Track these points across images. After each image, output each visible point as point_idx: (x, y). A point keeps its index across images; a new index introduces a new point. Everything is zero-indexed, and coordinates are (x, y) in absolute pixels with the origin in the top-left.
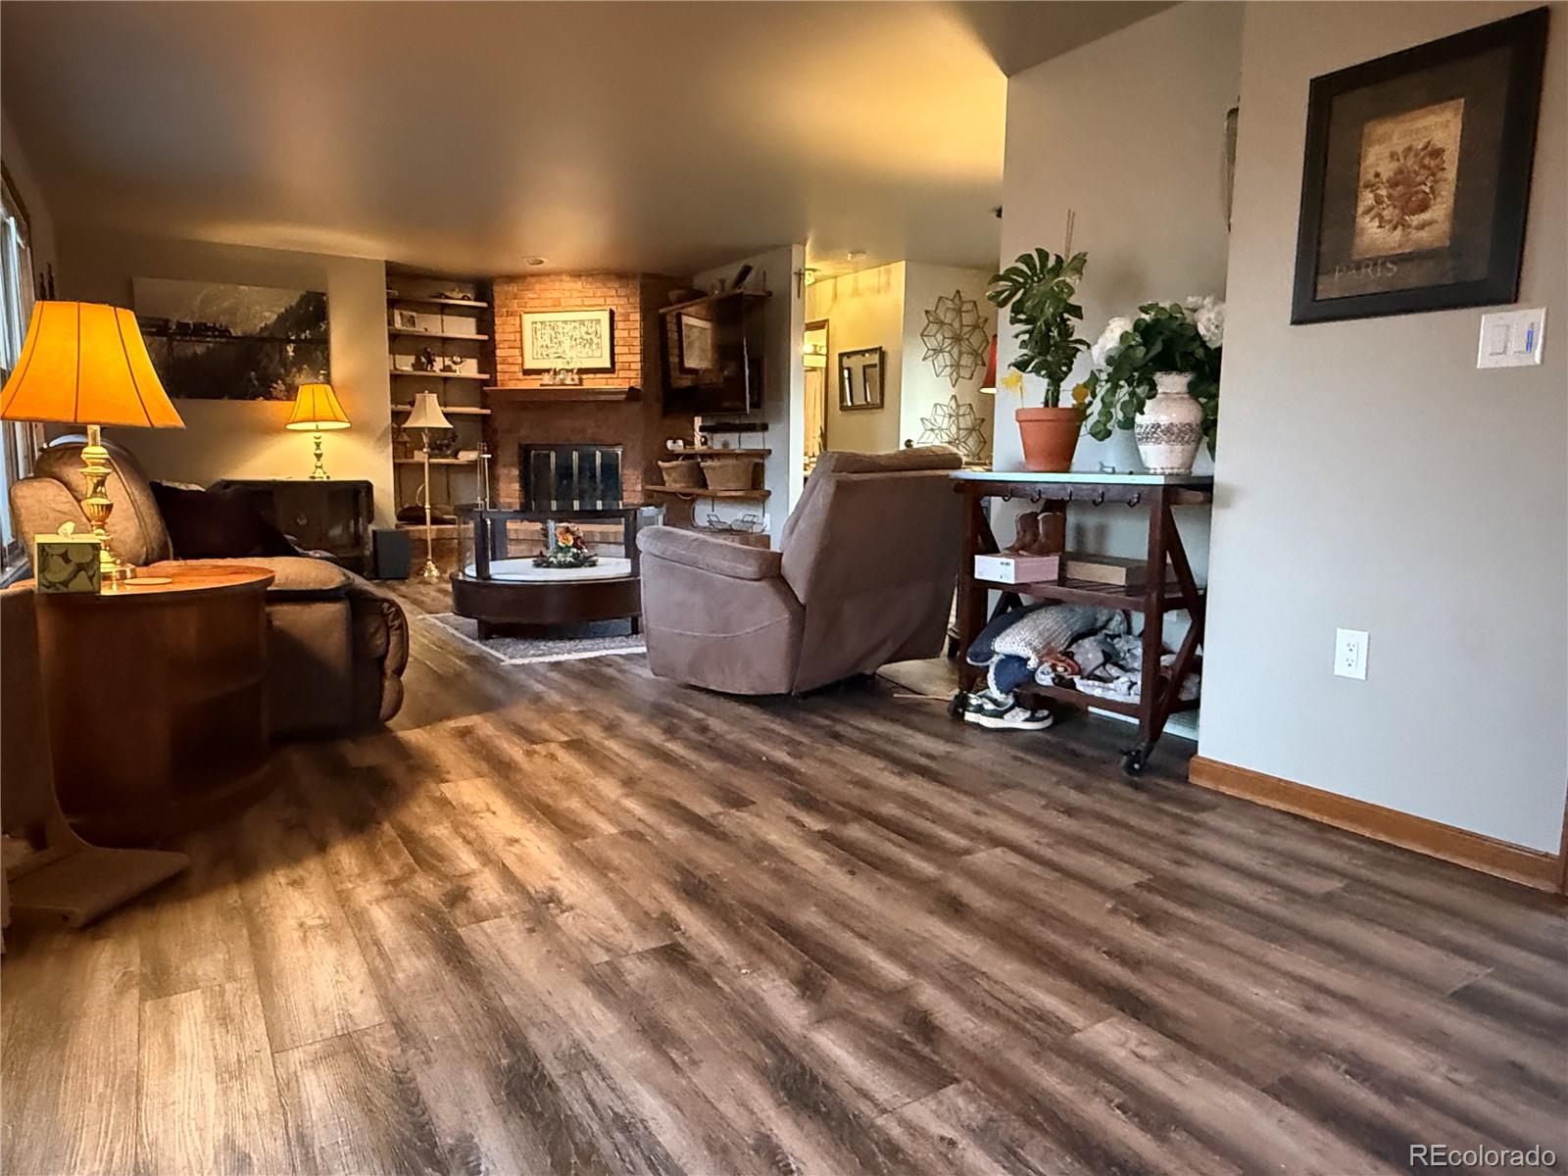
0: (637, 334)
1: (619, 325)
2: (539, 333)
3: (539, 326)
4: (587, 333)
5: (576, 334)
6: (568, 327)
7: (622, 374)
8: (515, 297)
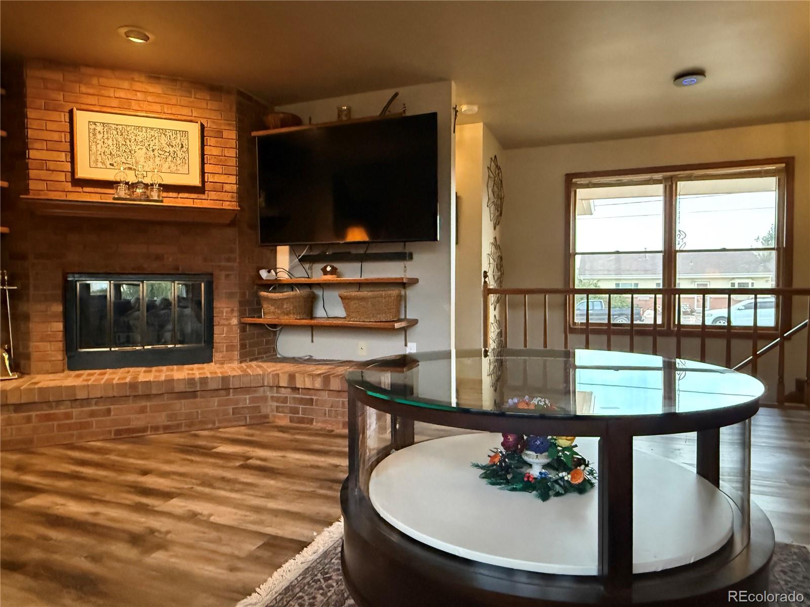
0: (233, 153)
1: (210, 141)
2: (99, 136)
3: (99, 128)
4: (169, 145)
5: (155, 144)
6: (142, 135)
7: (213, 195)
8: (61, 89)
